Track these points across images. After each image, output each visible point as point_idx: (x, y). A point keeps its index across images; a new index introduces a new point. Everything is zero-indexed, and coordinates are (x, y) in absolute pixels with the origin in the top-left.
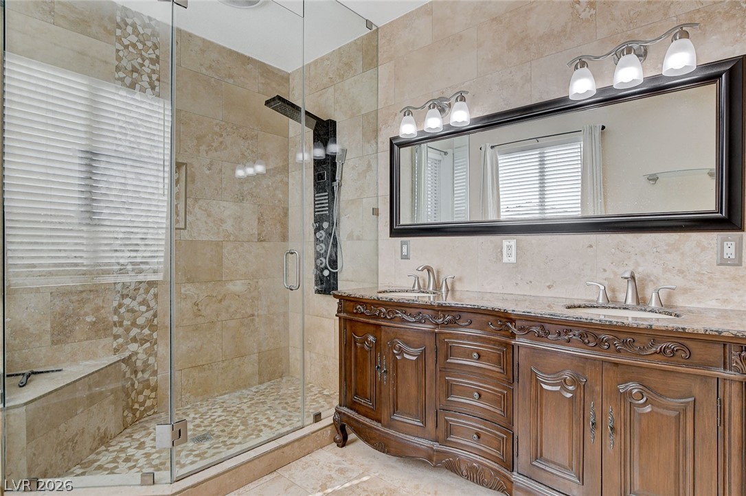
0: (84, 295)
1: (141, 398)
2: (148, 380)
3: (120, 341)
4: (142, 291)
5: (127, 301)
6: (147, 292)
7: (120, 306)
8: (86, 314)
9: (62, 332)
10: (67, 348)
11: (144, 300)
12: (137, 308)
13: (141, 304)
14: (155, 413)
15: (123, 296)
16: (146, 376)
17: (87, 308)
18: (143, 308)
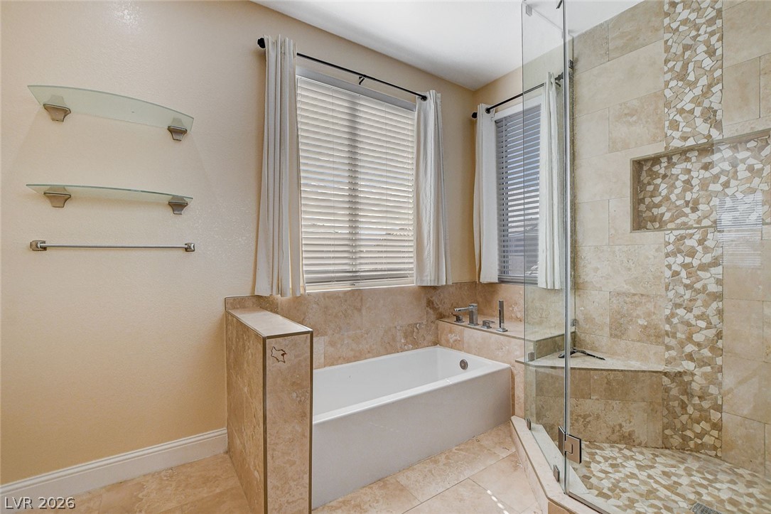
0: (636, 298)
1: (698, 429)
2: (707, 411)
3: (673, 353)
4: (699, 303)
5: (681, 312)
6: (706, 305)
7: (673, 315)
8: (638, 316)
9: (618, 330)
10: (622, 343)
11: (703, 314)
12: (693, 322)
13: (698, 318)
14: (716, 456)
15: (678, 306)
16: (706, 405)
17: (639, 311)
18: (702, 324)
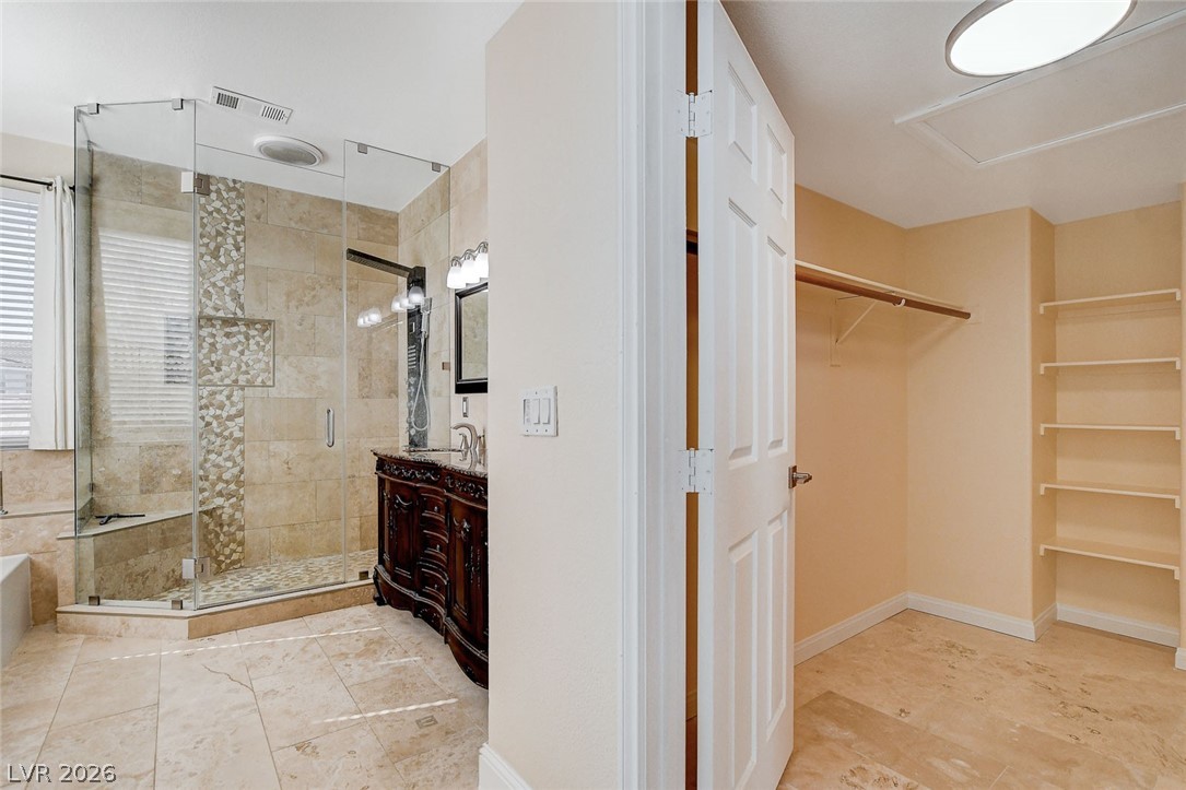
0: (170, 450)
1: (227, 551)
2: (234, 534)
3: (206, 494)
4: (227, 447)
5: (213, 457)
6: (233, 448)
7: (206, 461)
8: (173, 467)
9: (150, 484)
10: (155, 497)
11: (230, 456)
12: (222, 464)
13: (226, 460)
14: (241, 567)
15: (209, 452)
16: (233, 529)
17: (173, 462)
18: (229, 464)
